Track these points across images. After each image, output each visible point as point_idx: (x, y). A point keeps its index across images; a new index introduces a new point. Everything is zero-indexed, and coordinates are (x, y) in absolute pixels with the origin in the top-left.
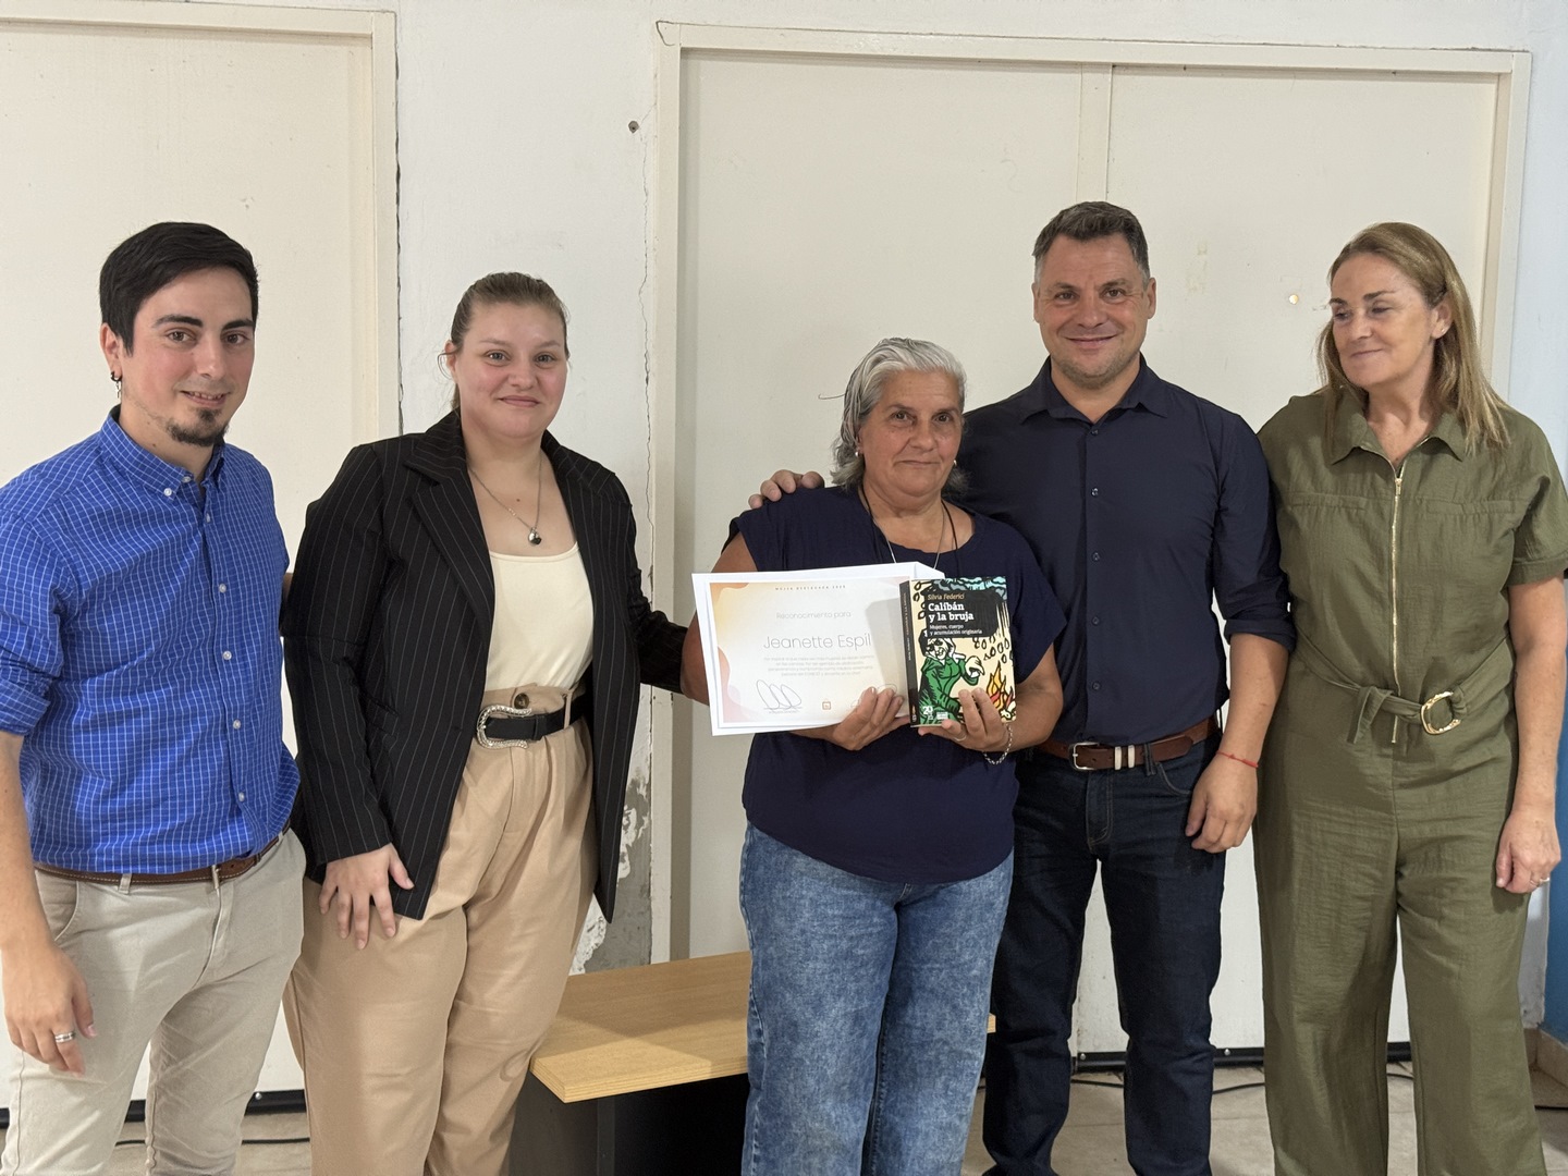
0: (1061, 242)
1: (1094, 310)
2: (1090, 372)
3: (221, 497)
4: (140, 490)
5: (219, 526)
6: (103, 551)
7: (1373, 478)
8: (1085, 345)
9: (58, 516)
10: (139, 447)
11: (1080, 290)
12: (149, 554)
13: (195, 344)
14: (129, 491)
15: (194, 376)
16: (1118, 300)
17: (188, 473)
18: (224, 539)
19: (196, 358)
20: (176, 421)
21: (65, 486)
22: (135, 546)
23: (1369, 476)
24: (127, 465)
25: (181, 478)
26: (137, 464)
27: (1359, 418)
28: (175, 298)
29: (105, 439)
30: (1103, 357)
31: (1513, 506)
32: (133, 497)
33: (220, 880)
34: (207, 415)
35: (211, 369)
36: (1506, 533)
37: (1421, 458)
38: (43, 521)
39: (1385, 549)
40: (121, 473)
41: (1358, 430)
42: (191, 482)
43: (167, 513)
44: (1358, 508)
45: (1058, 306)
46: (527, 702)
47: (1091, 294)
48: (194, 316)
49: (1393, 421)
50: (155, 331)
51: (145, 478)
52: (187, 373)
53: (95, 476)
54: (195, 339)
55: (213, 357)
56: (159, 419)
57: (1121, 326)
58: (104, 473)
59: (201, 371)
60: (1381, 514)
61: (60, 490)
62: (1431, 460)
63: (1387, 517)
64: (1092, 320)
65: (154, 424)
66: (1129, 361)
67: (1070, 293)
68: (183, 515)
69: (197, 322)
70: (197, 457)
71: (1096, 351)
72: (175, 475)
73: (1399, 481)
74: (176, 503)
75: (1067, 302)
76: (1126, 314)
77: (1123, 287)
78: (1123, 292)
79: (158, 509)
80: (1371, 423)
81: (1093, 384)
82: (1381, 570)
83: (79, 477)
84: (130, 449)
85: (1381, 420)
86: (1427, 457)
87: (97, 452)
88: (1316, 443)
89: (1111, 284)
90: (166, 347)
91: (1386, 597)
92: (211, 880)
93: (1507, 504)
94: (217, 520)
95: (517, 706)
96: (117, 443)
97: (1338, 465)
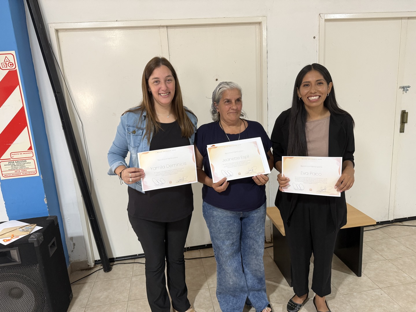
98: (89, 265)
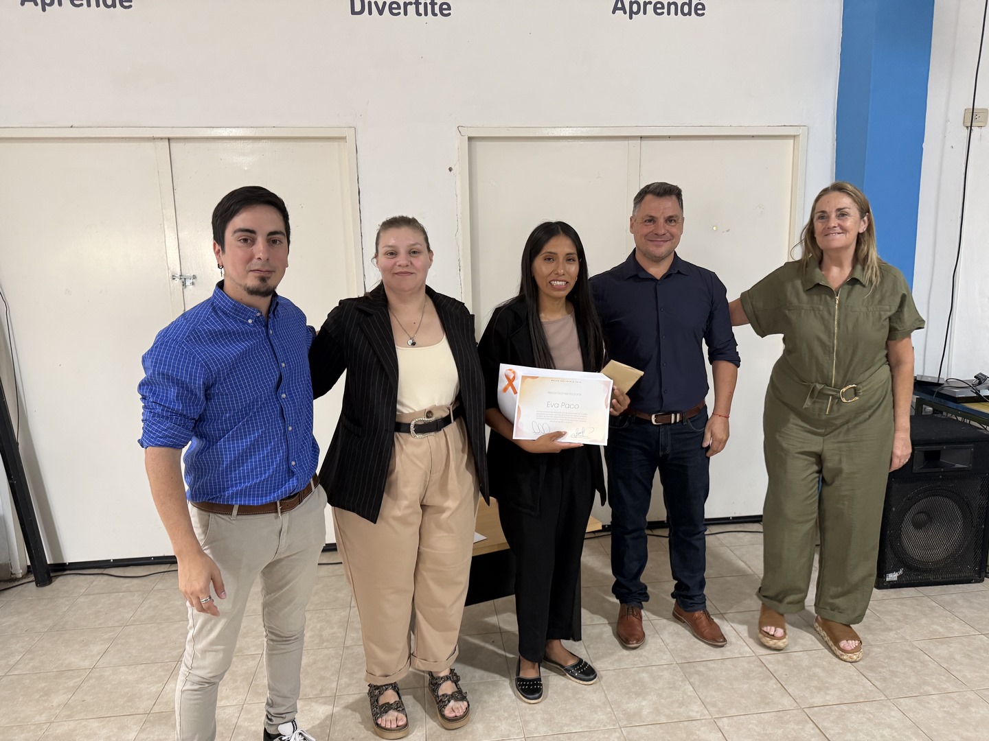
0: (649, 197)
1: (662, 228)
2: (658, 255)
3: (277, 321)
4: (236, 322)
5: (277, 335)
6: (221, 352)
7: (825, 298)
8: (657, 243)
9: (195, 338)
10: (233, 300)
11: (657, 218)
12: (243, 352)
13: (253, 245)
14: (231, 322)
15: (255, 261)
16: (673, 224)
17: (259, 311)
18: (279, 341)
19: (254, 251)
20: (248, 285)
21: (198, 322)
22: (236, 348)
23: (823, 296)
24: (228, 310)
25: (255, 314)
26: (232, 308)
27: (818, 270)
28: (241, 220)
29: (215, 298)
30: (663, 249)
31: (890, 308)
32: (233, 325)
33: (281, 512)
34: (263, 279)
35: (261, 255)
36: (886, 319)
37: (847, 287)
38: (187, 341)
39: (832, 328)
40: (225, 313)
41: (818, 276)
42: (261, 315)
43: (251, 332)
44: (819, 310)
45: (646, 225)
46: (432, 414)
47: (662, 221)
48: (250, 228)
49: (835, 271)
50: (232, 238)
51: (237, 315)
52: (251, 259)
53: (212, 316)
54: (253, 241)
55: (262, 248)
56: (240, 285)
57: (672, 236)
58: (217, 314)
59: (257, 257)
60: (830, 313)
61: (195, 325)
62: (852, 289)
63: (833, 314)
64: (662, 232)
65: (239, 287)
66: (671, 254)
67: (652, 220)
68: (259, 332)
69: (252, 232)
70: (263, 303)
71: (661, 246)
72: (252, 312)
73: (838, 297)
74: (254, 326)
75: (649, 224)
76: (674, 230)
77: (675, 219)
78: (675, 221)
79: (246, 330)
80: (823, 273)
81: (657, 260)
82: (829, 337)
83: (204, 317)
84: (229, 301)
85: (829, 270)
86: (850, 287)
87: (212, 304)
88: (798, 283)
89: (671, 217)
90: (239, 247)
91: (831, 349)
92: (277, 512)
93: (888, 307)
94: (275, 332)
95: (428, 417)
96: (222, 299)
97: (808, 291)
98: (13, 573)
